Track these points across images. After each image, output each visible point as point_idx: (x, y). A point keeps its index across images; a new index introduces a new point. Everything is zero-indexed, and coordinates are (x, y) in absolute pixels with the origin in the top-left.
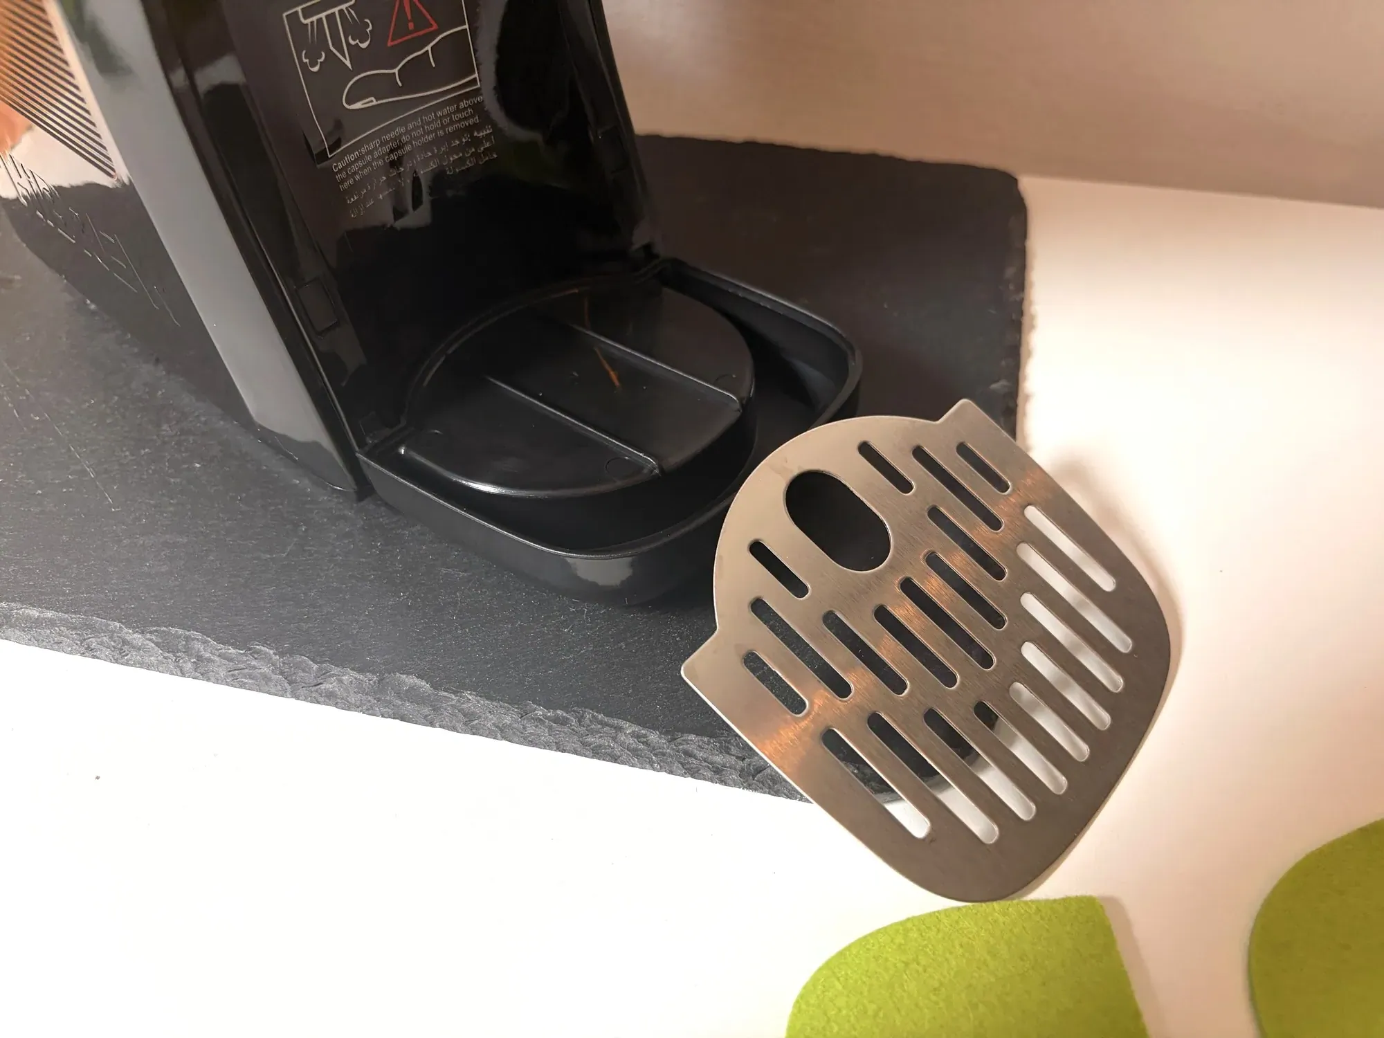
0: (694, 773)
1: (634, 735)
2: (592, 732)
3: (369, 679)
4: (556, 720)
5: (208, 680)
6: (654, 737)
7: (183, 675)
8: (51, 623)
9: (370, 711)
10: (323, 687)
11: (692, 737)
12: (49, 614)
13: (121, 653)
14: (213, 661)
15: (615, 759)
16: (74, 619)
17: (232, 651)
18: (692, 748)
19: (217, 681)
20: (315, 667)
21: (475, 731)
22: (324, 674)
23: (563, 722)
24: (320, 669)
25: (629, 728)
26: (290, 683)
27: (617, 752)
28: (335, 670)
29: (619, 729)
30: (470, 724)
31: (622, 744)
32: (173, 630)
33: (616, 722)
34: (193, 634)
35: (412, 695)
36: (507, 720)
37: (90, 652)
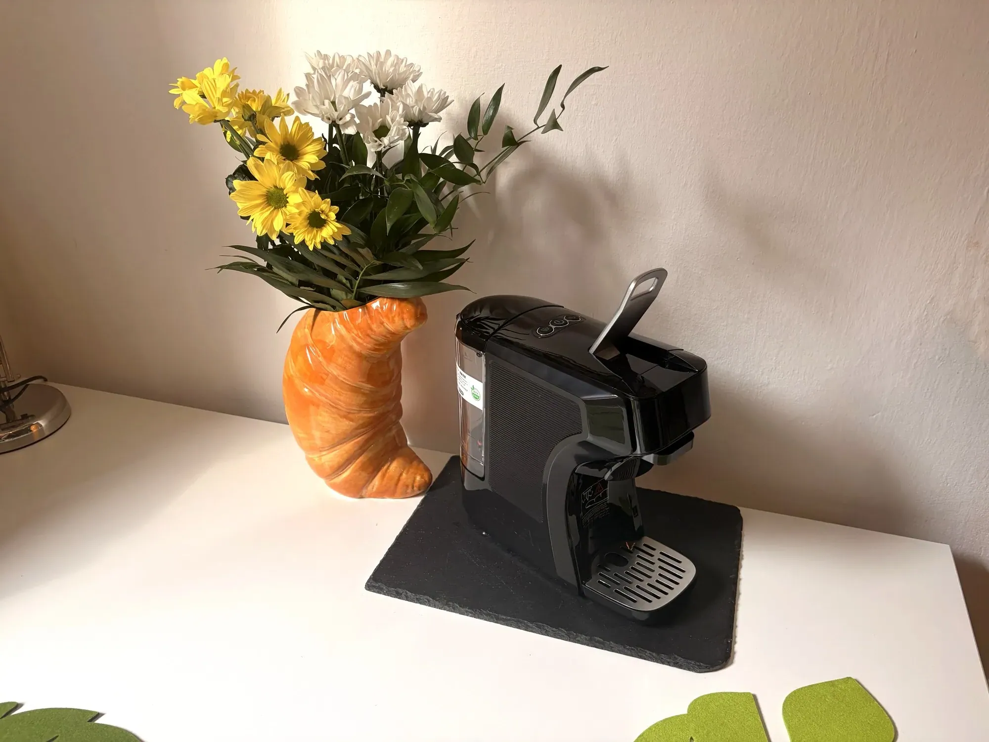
0: (663, 663)
1: (649, 653)
2: (640, 652)
3: (588, 638)
4: (632, 649)
5: (548, 636)
6: (654, 654)
7: (542, 634)
8: (509, 620)
9: (588, 645)
10: (577, 639)
11: (663, 655)
12: (509, 618)
13: (527, 628)
14: (549, 631)
15: (645, 659)
16: (515, 619)
17: (554, 629)
18: (662, 657)
19: (551, 636)
20: (575, 634)
21: (613, 651)
22: (577, 636)
23: (634, 650)
24: (576, 635)
25: (648, 652)
26: (569, 637)
27: (646, 657)
28: (580, 635)
29: (646, 652)
30: (611, 649)
31: (647, 656)
32: (539, 624)
33: (646, 651)
34: (544, 625)
35: (598, 642)
36: (621, 649)
37: (519, 628)
